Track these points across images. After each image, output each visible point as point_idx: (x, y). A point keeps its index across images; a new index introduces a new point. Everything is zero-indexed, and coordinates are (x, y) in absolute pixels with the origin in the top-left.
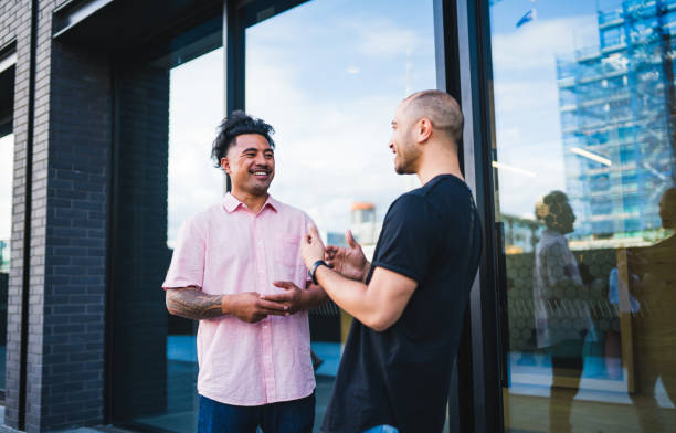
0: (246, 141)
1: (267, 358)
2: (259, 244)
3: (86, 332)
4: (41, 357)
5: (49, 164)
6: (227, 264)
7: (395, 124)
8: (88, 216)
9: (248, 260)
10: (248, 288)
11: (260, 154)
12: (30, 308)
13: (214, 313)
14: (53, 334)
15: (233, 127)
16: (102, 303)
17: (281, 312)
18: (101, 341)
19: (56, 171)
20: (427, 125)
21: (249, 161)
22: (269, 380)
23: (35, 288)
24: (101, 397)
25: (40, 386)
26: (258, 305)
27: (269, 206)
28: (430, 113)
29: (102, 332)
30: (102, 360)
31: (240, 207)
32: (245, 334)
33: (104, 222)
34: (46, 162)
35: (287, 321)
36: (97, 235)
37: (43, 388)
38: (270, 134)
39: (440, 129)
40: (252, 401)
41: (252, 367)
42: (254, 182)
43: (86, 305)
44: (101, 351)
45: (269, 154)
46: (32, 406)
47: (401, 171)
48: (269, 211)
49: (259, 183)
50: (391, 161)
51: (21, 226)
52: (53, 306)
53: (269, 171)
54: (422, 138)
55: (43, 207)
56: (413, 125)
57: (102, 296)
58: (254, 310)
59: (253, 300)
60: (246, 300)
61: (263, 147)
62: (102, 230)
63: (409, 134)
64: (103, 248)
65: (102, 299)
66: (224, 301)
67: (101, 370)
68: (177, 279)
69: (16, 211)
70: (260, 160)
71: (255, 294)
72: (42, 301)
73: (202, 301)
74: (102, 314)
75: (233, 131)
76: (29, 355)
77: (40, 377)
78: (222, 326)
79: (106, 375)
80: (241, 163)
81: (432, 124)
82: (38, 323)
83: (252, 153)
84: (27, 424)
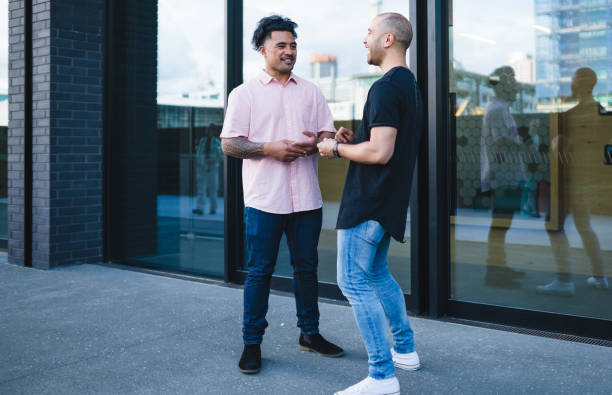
0: (278, 36)
1: (294, 183)
2: (286, 106)
3: (86, 180)
4: (48, 201)
5: (52, 24)
6: (265, 122)
7: (370, 31)
8: (87, 73)
9: (280, 117)
10: (280, 137)
11: (288, 46)
12: (34, 157)
13: (257, 154)
14: (58, 181)
15: (269, 25)
16: (100, 154)
17: (303, 155)
18: (100, 187)
19: (58, 30)
20: (391, 38)
21: (280, 52)
22: (295, 197)
23: (39, 139)
24: (100, 238)
25: (48, 226)
26: (288, 150)
27: (292, 80)
28: (394, 30)
29: (100, 180)
30: (100, 205)
31: (272, 80)
32: (279, 169)
33: (100, 79)
34: (49, 22)
35: (306, 160)
36: (94, 91)
37: (51, 229)
38: (296, 30)
39: (399, 41)
40: (284, 211)
41: (284, 189)
42: (283, 66)
43: (87, 155)
44: (100, 196)
45: (293, 46)
46: (40, 244)
47: (371, 63)
48: (291, 83)
49: (287, 67)
50: (366, 54)
51: (21, 81)
52: (58, 155)
53: (293, 58)
54: (386, 45)
55: (46, 64)
56: (382, 36)
57: (100, 147)
58: (285, 153)
59: (286, 146)
60: (280, 147)
61: (290, 41)
62: (99, 86)
63: (378, 40)
64: (100, 103)
65: (100, 150)
66: (266, 146)
67: (100, 214)
68: (232, 132)
69: (14, 66)
70: (288, 51)
71: (286, 142)
72: (48, 150)
73: (248, 147)
74: (100, 163)
75: (269, 28)
76: (34, 199)
77: (48, 219)
78: (262, 162)
79: (105, 217)
80: (275, 53)
81: (395, 37)
82: (45, 170)
83: (282, 45)
84: (34, 261)
